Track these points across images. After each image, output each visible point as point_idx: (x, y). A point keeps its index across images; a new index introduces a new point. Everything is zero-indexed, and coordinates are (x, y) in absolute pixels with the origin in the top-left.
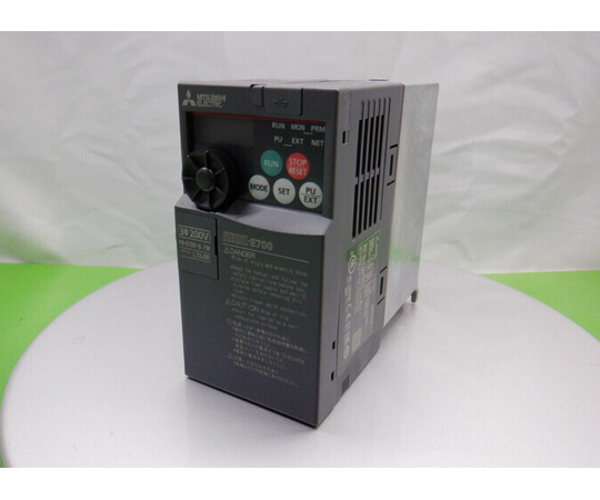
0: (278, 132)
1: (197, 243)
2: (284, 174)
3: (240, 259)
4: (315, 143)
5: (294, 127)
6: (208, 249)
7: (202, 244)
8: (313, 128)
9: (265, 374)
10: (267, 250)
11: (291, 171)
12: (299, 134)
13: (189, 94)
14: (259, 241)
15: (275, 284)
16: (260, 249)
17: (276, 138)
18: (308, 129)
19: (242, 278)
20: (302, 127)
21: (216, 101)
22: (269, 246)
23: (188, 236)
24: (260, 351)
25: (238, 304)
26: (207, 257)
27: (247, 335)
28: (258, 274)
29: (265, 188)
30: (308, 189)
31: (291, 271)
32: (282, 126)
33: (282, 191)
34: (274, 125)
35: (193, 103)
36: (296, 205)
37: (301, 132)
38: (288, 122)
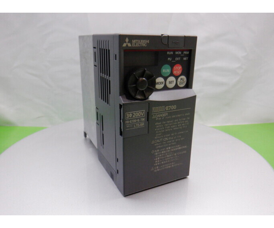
0: (170, 56)
1: (137, 119)
2: (172, 74)
3: (160, 119)
4: (185, 59)
5: (177, 53)
6: (143, 119)
7: (140, 119)
8: (184, 52)
9: (169, 167)
10: (174, 110)
11: (175, 72)
12: (178, 56)
13: (127, 40)
14: (170, 106)
15: (176, 123)
16: (171, 110)
17: (169, 59)
18: (182, 53)
19: (161, 127)
20: (180, 53)
21: (144, 43)
22: (174, 107)
23: (132, 117)
24: (167, 157)
25: (158, 141)
26: (142, 124)
27: (162, 154)
28: (169, 122)
29: (163, 83)
30: (181, 79)
31: (183, 115)
32: (172, 53)
33: (170, 82)
34: (168, 53)
35: (129, 45)
36: (176, 87)
37: (180, 55)
38: (174, 51)
